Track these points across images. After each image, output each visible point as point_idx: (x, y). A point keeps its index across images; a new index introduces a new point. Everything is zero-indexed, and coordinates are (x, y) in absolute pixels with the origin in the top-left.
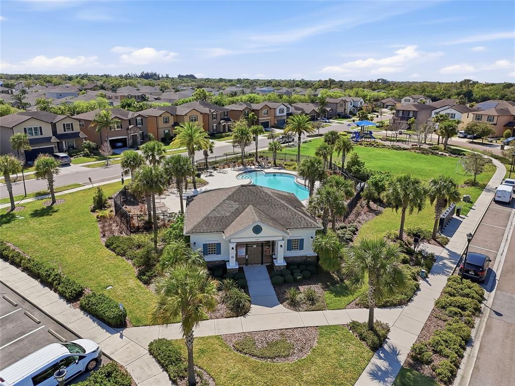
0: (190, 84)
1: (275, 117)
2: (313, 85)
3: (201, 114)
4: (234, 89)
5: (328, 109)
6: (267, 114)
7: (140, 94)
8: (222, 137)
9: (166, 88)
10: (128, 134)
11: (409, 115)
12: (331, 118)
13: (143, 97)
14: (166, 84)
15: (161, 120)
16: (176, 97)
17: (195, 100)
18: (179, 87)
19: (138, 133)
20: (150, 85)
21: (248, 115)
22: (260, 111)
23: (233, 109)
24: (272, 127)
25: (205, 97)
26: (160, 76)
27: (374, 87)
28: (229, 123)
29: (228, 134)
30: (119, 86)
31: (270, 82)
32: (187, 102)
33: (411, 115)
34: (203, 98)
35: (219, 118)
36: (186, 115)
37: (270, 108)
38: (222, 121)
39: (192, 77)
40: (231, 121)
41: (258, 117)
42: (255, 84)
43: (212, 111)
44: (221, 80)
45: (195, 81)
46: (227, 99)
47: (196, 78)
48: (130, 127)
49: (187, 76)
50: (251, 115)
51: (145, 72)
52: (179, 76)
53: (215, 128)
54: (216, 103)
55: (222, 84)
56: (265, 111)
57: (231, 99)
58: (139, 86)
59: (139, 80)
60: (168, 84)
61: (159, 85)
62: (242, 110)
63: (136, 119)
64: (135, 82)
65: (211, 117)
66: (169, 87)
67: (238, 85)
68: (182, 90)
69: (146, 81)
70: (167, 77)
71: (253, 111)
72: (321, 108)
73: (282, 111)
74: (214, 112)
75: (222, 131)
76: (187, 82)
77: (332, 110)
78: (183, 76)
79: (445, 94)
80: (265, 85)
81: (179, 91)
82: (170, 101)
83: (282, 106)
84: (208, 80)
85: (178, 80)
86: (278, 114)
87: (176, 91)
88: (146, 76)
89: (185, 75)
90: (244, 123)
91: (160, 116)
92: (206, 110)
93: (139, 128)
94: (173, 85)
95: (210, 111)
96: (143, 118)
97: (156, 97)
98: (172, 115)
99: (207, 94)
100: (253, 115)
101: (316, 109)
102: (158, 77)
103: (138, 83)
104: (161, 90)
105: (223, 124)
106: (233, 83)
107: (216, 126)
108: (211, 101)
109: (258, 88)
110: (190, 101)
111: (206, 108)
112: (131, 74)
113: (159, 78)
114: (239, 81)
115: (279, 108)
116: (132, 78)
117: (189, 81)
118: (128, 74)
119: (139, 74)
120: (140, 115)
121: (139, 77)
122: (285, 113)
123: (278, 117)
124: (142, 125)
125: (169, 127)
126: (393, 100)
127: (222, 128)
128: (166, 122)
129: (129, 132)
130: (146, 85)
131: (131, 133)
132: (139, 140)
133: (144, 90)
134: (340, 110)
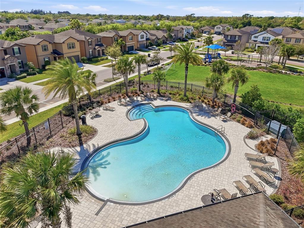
0: (66, 17)
1: (138, 41)
2: (150, 18)
3: (78, 41)
4: (99, 21)
5: (173, 35)
6: (132, 39)
7: (27, 24)
8: (98, 61)
9: (49, 20)
10: (4, 65)
11: (235, 39)
12: (175, 42)
13: (29, 27)
14: (49, 17)
15: (39, 49)
16: (55, 26)
17: (71, 28)
18: (58, 20)
19: (16, 63)
20: (37, 18)
21: (117, 41)
22: (126, 37)
23: (104, 36)
24: (136, 50)
25: (79, 26)
26: (45, 12)
27: (189, 19)
28: (103, 48)
29: (103, 58)
30: (13, 19)
31: (121, 16)
32: (64, 30)
33: (237, 39)
34: (77, 27)
35: (94, 44)
36: (64, 42)
37: (134, 35)
38: (97, 47)
39: (67, 13)
40: (104, 46)
41: (126, 43)
42: (111, 17)
43: (88, 38)
44: (88, 15)
45: (70, 16)
46: (96, 28)
47: (70, 14)
48: (6, 57)
49: (64, 12)
50: (120, 40)
51: (34, 10)
52: (59, 12)
53: (91, 53)
54: (89, 31)
55: (89, 17)
56: (130, 37)
57: (99, 27)
58: (28, 19)
59: (30, 15)
60: (51, 18)
61: (44, 18)
62: (112, 36)
63: (13, 49)
64: (26, 16)
65: (87, 44)
66: (52, 19)
67: (100, 18)
68: (61, 21)
69: (34, 15)
70: (50, 13)
71: (121, 37)
72: (169, 34)
73: (142, 37)
74: (89, 39)
75: (97, 55)
76: (64, 16)
77: (175, 35)
78: (61, 13)
79: (235, 24)
80: (118, 18)
81: (58, 22)
82: (51, 29)
83: (143, 33)
84: (79, 15)
85: (58, 15)
86: (140, 40)
87: (56, 23)
88: (35, 12)
89: (62, 11)
90: (117, 48)
91: (38, 44)
92: (82, 38)
93: (16, 57)
94: (54, 18)
95: (85, 38)
96: (20, 47)
97: (41, 27)
98: (50, 43)
99: (81, 24)
100: (121, 41)
101: (165, 35)
102: (44, 12)
103: (29, 17)
104: (45, 21)
105: (98, 49)
106: (96, 16)
107: (92, 51)
108: (84, 29)
109: (114, 20)
110: (67, 30)
111: (81, 36)
112: (24, 11)
113: (44, 14)
114: (100, 15)
115: (140, 34)
116: (25, 14)
117: (66, 15)
118: (22, 11)
119: (30, 11)
120: (16, 45)
121: (30, 13)
122: (145, 39)
123: (140, 41)
124: (20, 54)
125: (49, 55)
126: (208, 28)
127: (97, 53)
128: (45, 50)
129: (5, 62)
130: (34, 18)
131: (8, 63)
132: (18, 69)
133: (31, 21)
134: (180, 35)
